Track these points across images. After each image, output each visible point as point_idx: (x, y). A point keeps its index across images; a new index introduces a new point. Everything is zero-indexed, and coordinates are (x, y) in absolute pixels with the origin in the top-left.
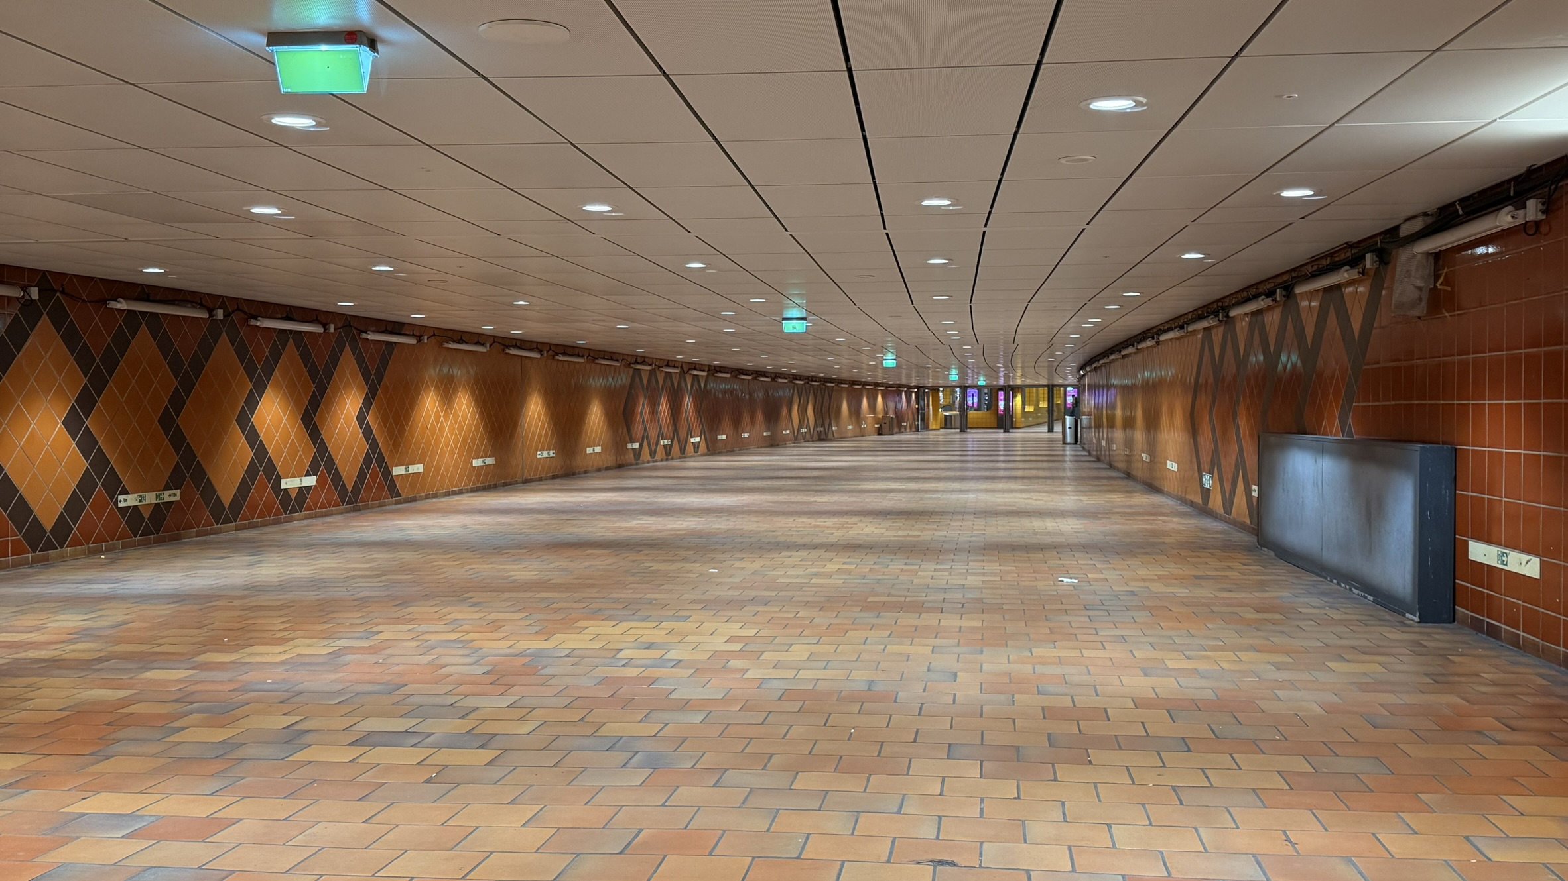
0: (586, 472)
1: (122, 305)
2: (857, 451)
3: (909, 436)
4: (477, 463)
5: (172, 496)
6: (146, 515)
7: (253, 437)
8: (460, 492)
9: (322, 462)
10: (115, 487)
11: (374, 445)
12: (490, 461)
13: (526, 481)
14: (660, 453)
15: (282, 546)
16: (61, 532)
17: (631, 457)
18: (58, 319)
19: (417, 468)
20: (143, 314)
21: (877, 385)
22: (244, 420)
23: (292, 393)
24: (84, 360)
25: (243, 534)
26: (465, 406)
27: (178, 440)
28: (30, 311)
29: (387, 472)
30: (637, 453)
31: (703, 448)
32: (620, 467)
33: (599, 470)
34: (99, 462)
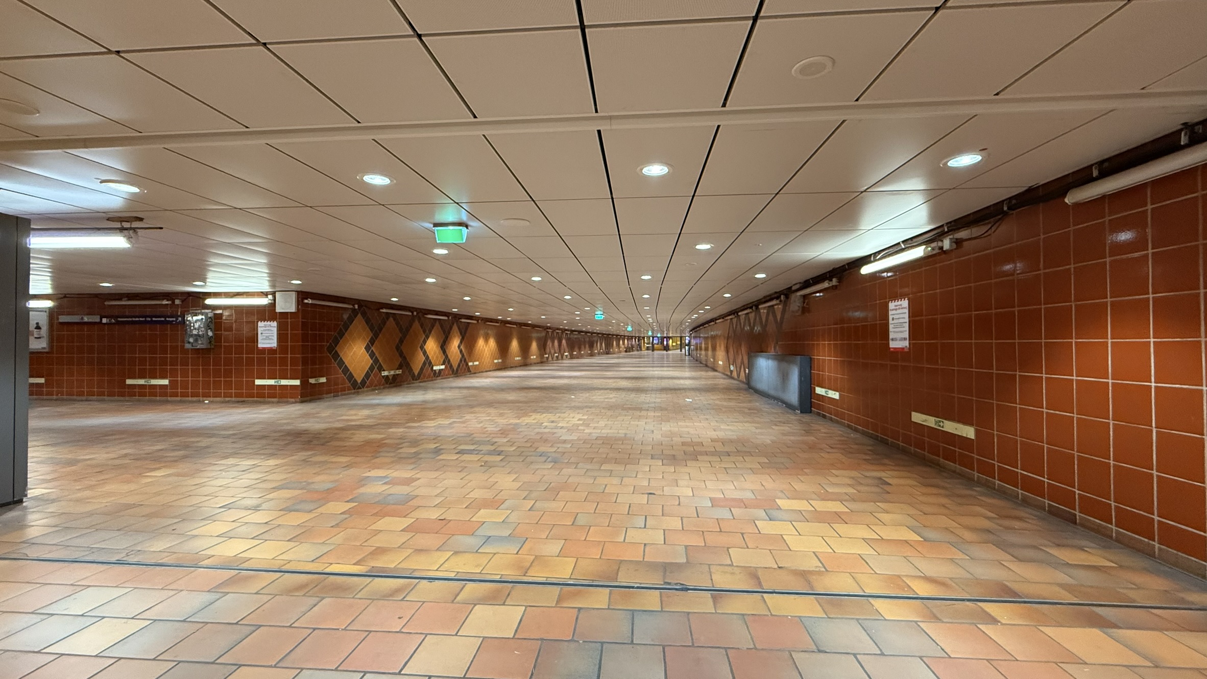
0: (531, 364)
1: (384, 310)
2: (618, 358)
3: (635, 353)
4: (496, 361)
5: (399, 372)
6: (391, 378)
7: (425, 353)
8: (490, 371)
9: (446, 361)
10: (381, 369)
11: (463, 356)
12: (500, 361)
13: (511, 367)
14: (555, 358)
15: (433, 388)
16: (363, 383)
17: (545, 359)
18: (364, 314)
19: (477, 363)
20: (391, 313)
21: (625, 336)
22: (422, 348)
23: (437, 339)
24: (372, 329)
25: (421, 384)
26: (492, 343)
27: (401, 354)
28: (355, 313)
29: (467, 364)
30: (547, 358)
31: (569, 357)
32: (542, 363)
33: (535, 364)
34: (376, 361)
